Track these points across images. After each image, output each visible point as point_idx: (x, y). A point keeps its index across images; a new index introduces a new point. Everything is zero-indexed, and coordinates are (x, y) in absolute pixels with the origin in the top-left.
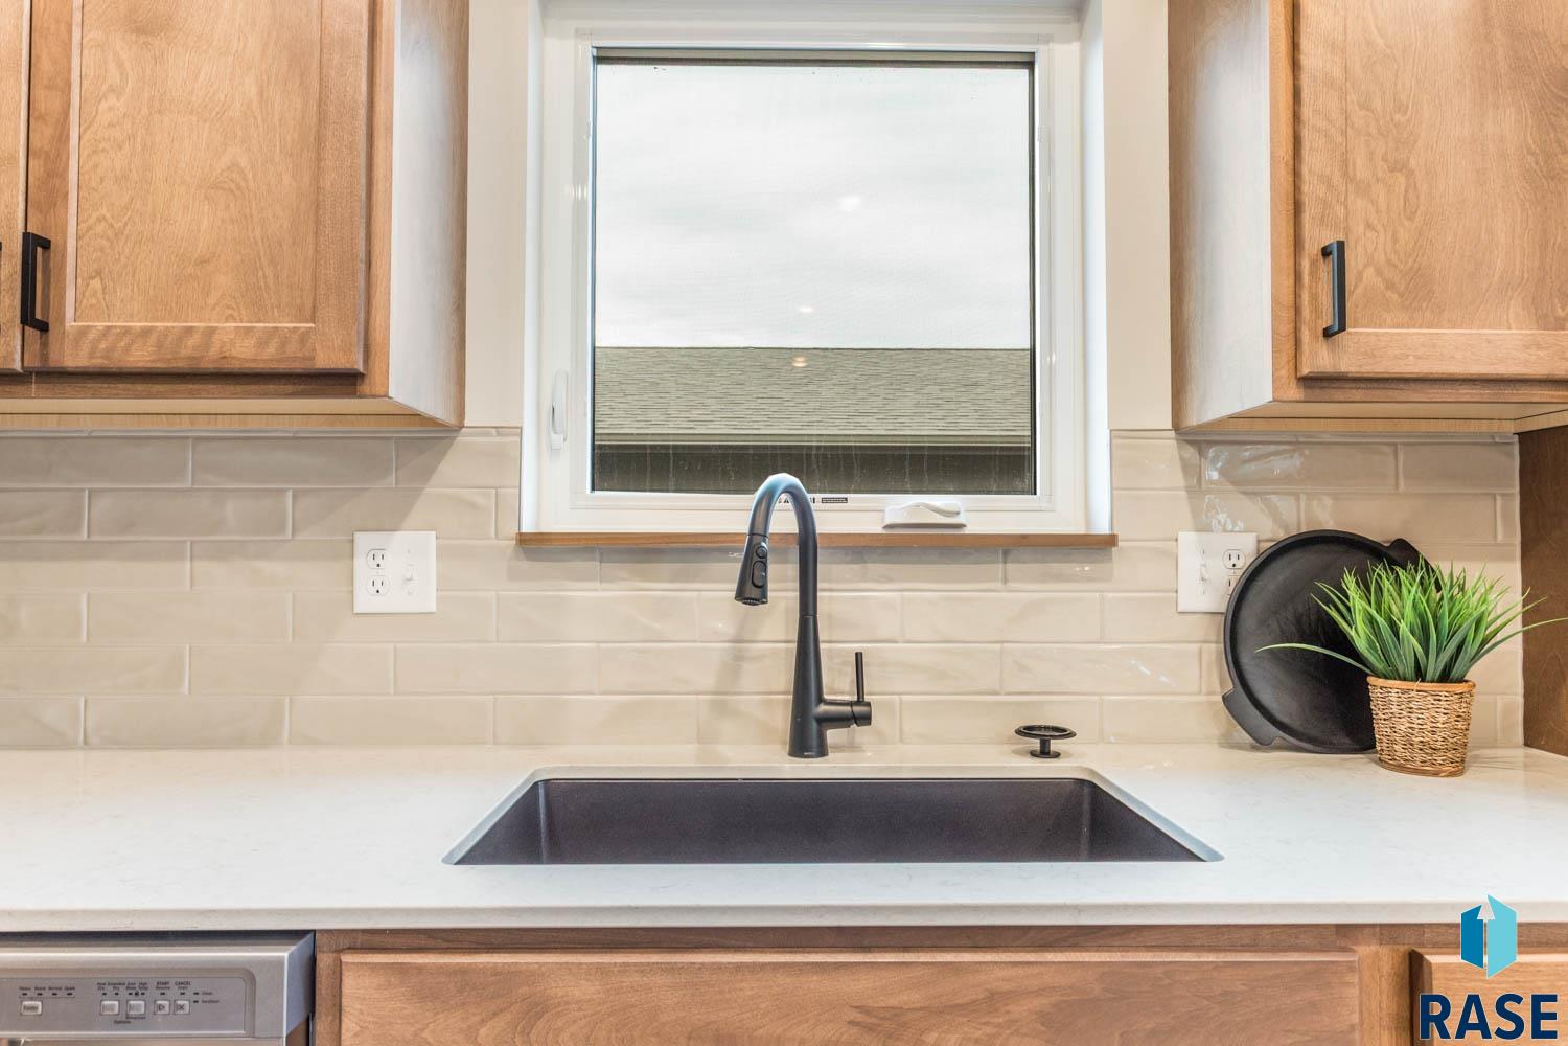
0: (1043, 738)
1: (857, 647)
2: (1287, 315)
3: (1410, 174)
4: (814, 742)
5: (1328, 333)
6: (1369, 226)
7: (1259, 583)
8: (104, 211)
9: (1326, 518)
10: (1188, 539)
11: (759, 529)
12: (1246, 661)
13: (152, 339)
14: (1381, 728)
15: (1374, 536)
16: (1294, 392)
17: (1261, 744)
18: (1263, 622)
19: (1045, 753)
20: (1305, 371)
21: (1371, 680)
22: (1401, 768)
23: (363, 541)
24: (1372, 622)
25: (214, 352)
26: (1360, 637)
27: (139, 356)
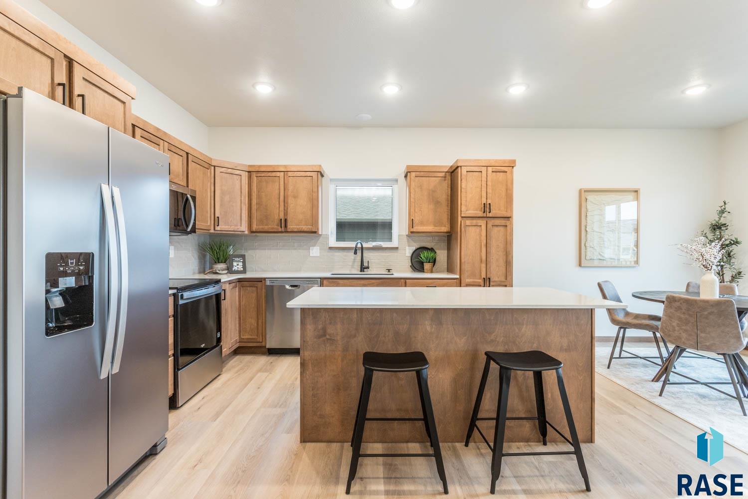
1: (368, 260)
3: (421, 211)
4: (363, 271)
5: (412, 228)
6: (415, 218)
7: (414, 253)
8: (292, 216)
9: (424, 245)
10: (407, 248)
11: (356, 246)
12: (413, 262)
13: (297, 228)
15: (429, 247)
16: (410, 233)
17: (414, 271)
18: (414, 258)
19: (389, 272)
20: (412, 231)
21: (423, 264)
23: (311, 248)
25: (303, 229)
27: (295, 230)
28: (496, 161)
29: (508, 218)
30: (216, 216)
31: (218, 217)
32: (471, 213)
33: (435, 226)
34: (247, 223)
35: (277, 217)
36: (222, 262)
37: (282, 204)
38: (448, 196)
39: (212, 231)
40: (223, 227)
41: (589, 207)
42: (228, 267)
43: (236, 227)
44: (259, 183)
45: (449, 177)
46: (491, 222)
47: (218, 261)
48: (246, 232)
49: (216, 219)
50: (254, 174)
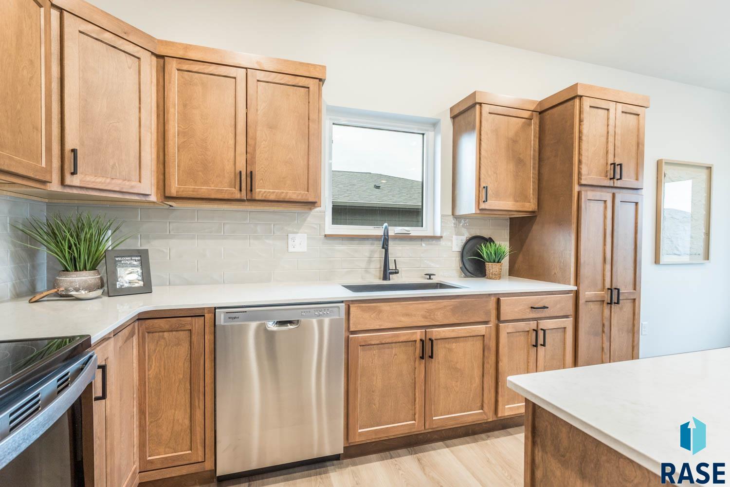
0: (430, 276)
1: (394, 259)
2: (477, 198)
3: (497, 174)
4: (388, 278)
5: (484, 202)
6: (490, 183)
7: (468, 244)
8: (262, 166)
9: (478, 233)
10: (454, 237)
11: (386, 234)
12: (464, 260)
13: (275, 194)
14: (487, 272)
15: (486, 237)
16: (478, 212)
17: (466, 276)
18: (467, 253)
19: (430, 278)
20: (480, 208)
21: (486, 263)
22: (491, 279)
23: (291, 236)
24: (487, 252)
25: (288, 197)
26: (485, 256)
27: (272, 197)
30: (69, 146)
31: (74, 151)
32: (594, 177)
33: (516, 201)
34: (154, 175)
35: (229, 167)
36: (85, 269)
37: (241, 139)
38: (535, 150)
39: (55, 186)
40: (88, 178)
42: (101, 279)
43: (127, 183)
44: (184, 86)
45: (535, 121)
46: (619, 196)
47: (74, 265)
48: (153, 198)
49: (68, 156)
50: (174, 61)
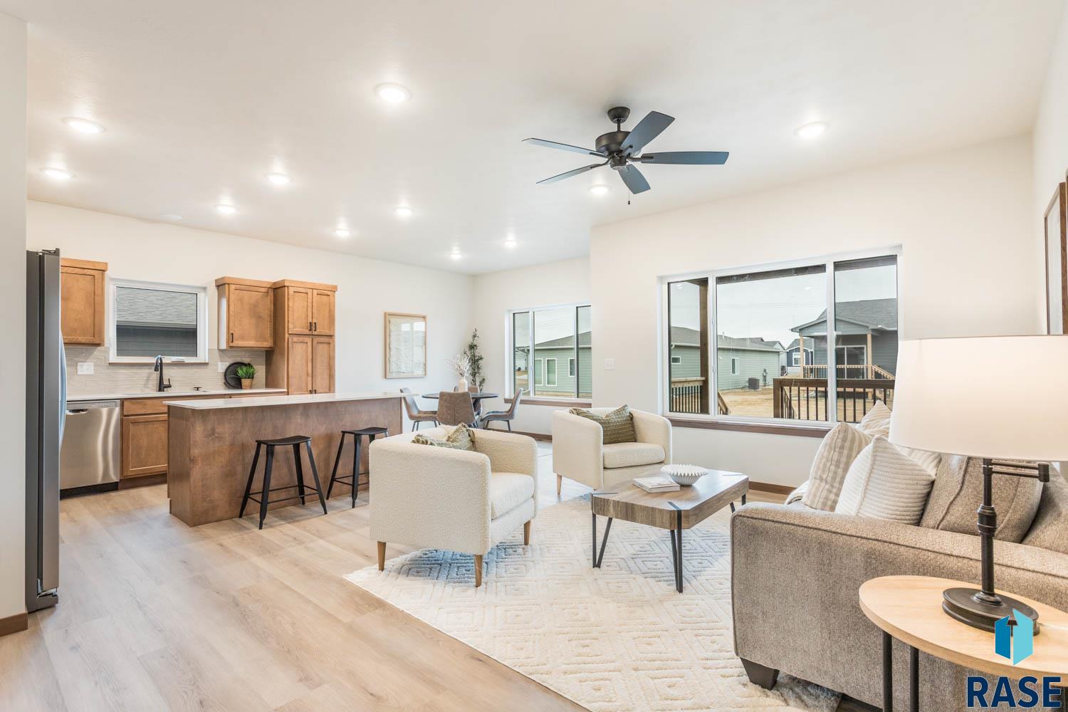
0: (197, 388)
1: (167, 378)
2: (227, 340)
3: (242, 325)
5: (231, 342)
6: (237, 331)
7: (228, 369)
10: (219, 363)
11: (160, 362)
12: (227, 378)
15: (244, 363)
17: (229, 388)
18: (229, 373)
20: (232, 346)
21: (242, 379)
22: (244, 389)
23: (79, 364)
25: (79, 341)
26: (242, 375)
28: (321, 285)
29: (331, 336)
32: (298, 330)
33: (257, 341)
38: (270, 311)
41: (392, 328)
45: (271, 293)
46: (316, 339)
